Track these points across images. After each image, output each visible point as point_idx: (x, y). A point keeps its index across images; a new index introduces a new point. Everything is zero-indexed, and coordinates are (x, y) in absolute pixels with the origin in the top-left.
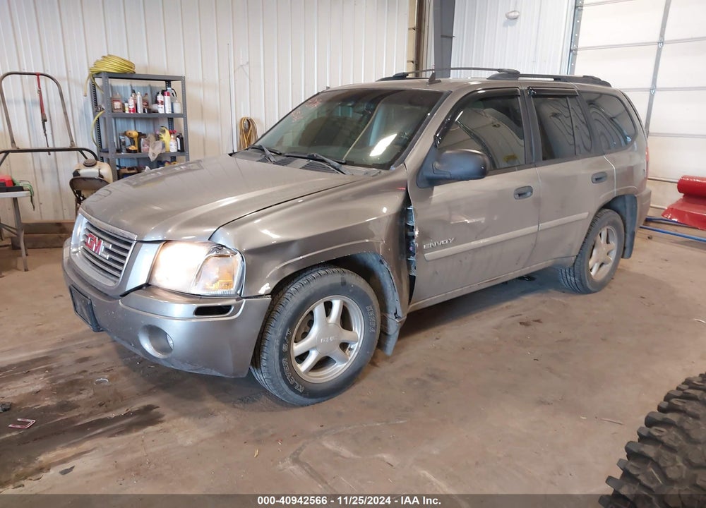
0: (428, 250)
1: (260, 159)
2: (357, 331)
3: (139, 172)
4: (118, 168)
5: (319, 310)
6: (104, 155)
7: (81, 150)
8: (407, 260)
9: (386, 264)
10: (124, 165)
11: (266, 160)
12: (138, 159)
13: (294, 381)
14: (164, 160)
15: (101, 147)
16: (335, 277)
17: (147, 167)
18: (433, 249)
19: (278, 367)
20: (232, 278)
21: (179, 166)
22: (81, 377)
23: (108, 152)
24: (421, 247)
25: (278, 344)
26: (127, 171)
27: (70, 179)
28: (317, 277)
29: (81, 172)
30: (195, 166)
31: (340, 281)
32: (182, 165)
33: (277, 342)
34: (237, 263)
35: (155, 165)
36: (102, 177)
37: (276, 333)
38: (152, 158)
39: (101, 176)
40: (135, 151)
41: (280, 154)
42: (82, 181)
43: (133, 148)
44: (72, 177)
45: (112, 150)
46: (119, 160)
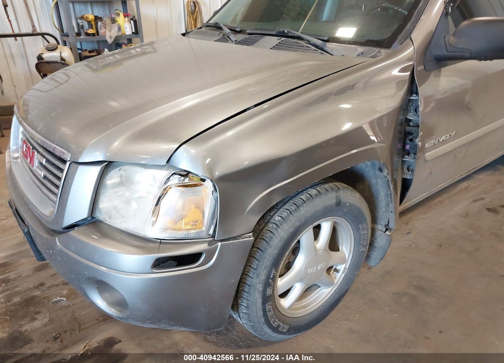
0: (430, 149)
1: (218, 38)
2: (345, 252)
3: (99, 54)
4: (80, 51)
5: (306, 237)
6: (65, 38)
7: (43, 35)
8: (403, 161)
9: (385, 172)
10: (86, 49)
11: (225, 39)
12: (98, 42)
13: (278, 322)
14: (121, 42)
15: (63, 31)
16: (329, 196)
17: (106, 50)
18: (435, 146)
19: (261, 313)
20: (201, 215)
21: (135, 49)
22: (37, 293)
23: (68, 36)
24: (423, 145)
25: (261, 289)
26: (87, 54)
27: (36, 63)
28: (308, 199)
29: (44, 56)
30: (149, 49)
31: (335, 201)
32: (137, 47)
33: (260, 287)
34: (208, 194)
35: (114, 47)
36: (64, 60)
37: (258, 277)
38: (110, 41)
39: (62, 59)
40: (93, 35)
41: (240, 32)
42: (47, 65)
43: (91, 31)
44: (36, 61)
45: (72, 35)
46: (81, 43)
